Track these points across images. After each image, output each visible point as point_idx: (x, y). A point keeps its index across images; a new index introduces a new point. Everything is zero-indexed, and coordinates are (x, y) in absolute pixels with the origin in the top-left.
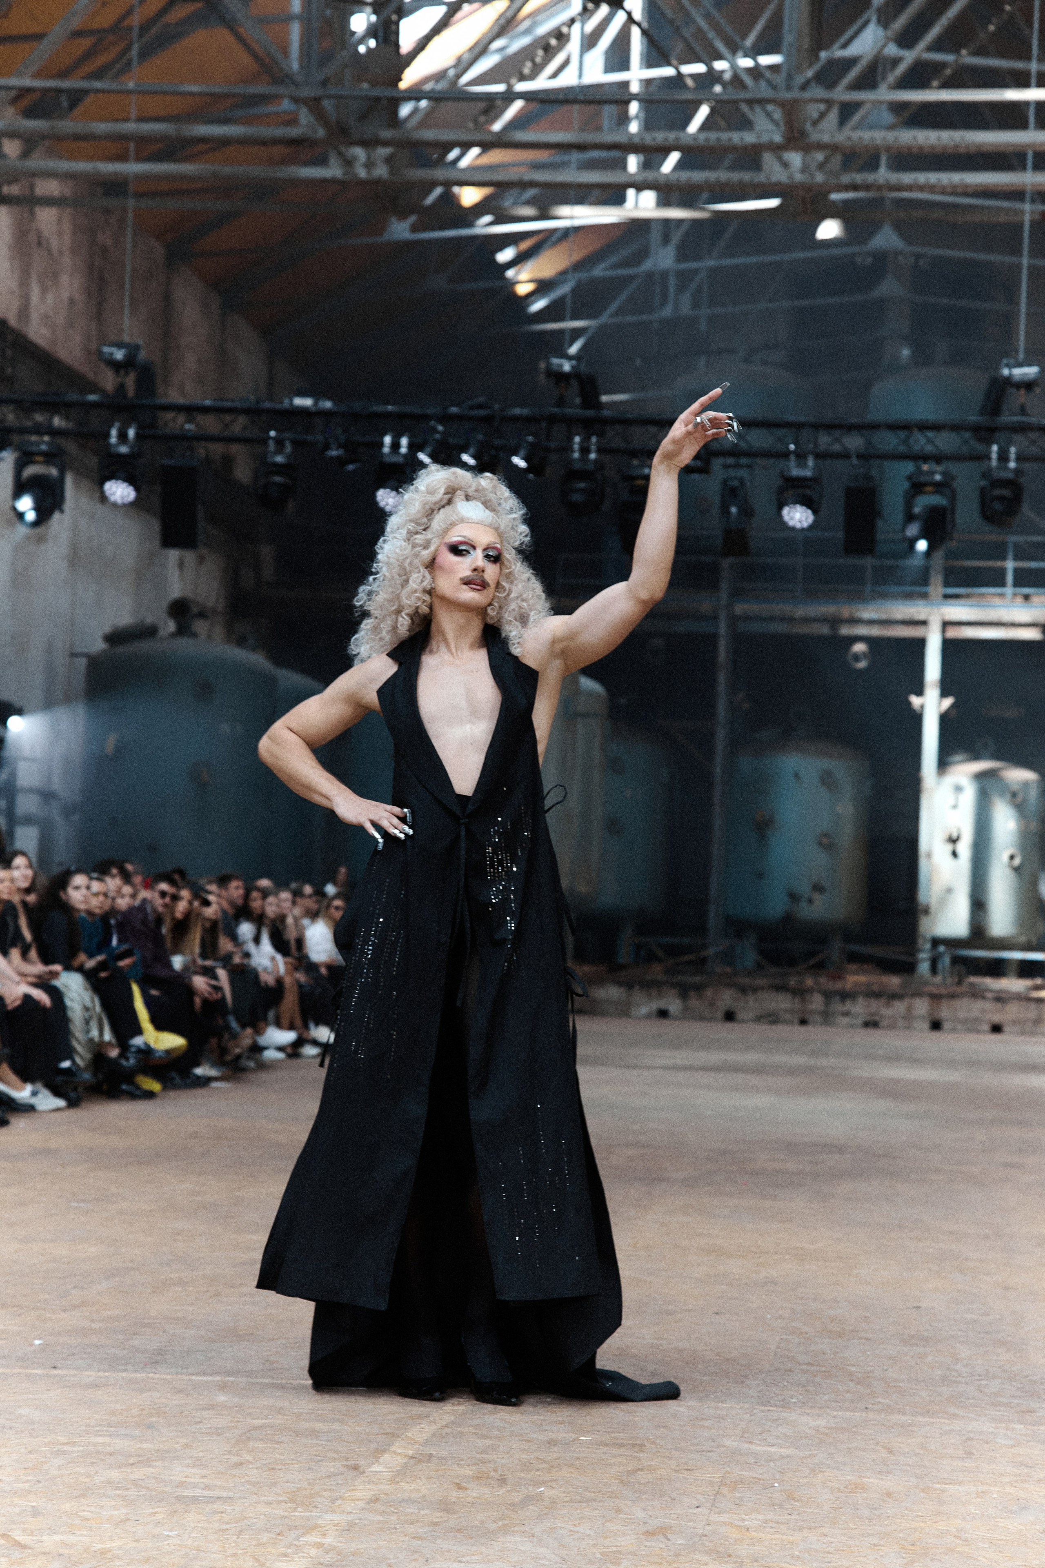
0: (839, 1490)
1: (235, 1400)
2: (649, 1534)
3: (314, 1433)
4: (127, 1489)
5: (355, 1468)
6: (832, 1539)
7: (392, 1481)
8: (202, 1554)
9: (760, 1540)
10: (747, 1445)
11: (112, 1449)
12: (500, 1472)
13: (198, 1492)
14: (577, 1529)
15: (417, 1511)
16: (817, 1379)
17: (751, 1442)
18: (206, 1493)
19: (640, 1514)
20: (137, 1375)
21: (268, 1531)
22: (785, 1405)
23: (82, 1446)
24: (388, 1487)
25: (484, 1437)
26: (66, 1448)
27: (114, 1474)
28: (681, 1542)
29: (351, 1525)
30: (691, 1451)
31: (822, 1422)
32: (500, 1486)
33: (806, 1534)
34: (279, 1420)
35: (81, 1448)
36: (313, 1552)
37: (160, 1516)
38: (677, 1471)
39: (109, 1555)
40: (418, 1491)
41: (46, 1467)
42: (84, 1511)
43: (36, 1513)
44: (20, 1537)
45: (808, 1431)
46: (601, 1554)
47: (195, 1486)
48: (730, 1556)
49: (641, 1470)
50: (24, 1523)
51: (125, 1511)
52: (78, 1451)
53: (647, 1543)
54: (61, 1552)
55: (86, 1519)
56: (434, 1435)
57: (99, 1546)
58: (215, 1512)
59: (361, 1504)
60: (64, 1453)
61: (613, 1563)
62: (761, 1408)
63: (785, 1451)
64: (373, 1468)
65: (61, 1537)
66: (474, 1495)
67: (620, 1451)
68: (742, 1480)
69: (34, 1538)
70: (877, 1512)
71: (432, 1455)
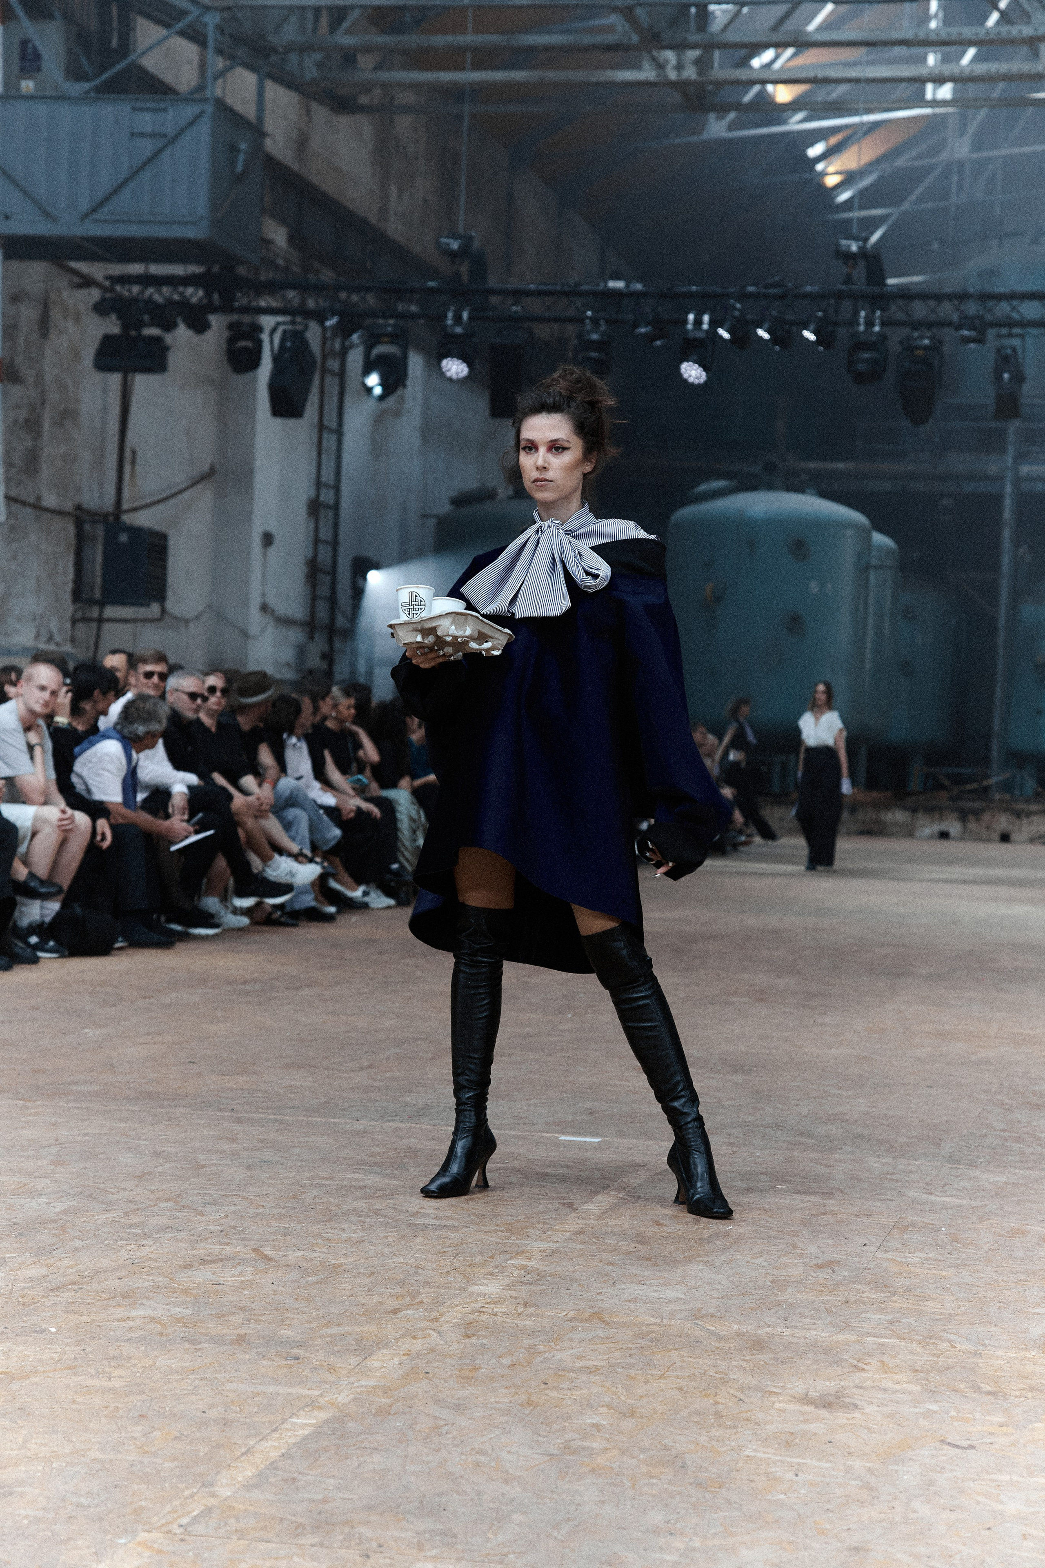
0: (1000, 1235)
2: (819, 1266)
3: (541, 1177)
4: (367, 1217)
5: (571, 1205)
6: (982, 1275)
7: (600, 1217)
8: (421, 1271)
9: (917, 1275)
10: (926, 1196)
11: (361, 1184)
13: (429, 1221)
14: (753, 1261)
15: (615, 1242)
16: (1008, 1143)
17: (931, 1194)
18: (435, 1222)
19: (813, 1249)
20: (403, 1125)
21: (481, 1253)
22: (972, 1164)
23: (339, 1181)
24: (595, 1222)
26: (324, 1182)
27: (361, 1204)
28: (846, 1274)
29: (554, 1251)
30: (874, 1200)
31: (1003, 1179)
33: (960, 1270)
34: (514, 1165)
35: (337, 1182)
36: (516, 1273)
37: (391, 1240)
38: (857, 1216)
39: (339, 1270)
40: (620, 1226)
41: (303, 1196)
42: (327, 1233)
43: (286, 1232)
44: (267, 1251)
45: (986, 1185)
46: (772, 1282)
47: (427, 1216)
48: (886, 1286)
49: (825, 1214)
50: (274, 1241)
51: (361, 1234)
52: (336, 1185)
53: (815, 1275)
54: (301, 1265)
55: (329, 1240)
57: (333, 1262)
58: (441, 1237)
59: (568, 1235)
60: (321, 1186)
61: (779, 1290)
62: (950, 1166)
63: (960, 1201)
64: (586, 1206)
65: (302, 1253)
66: (669, 1231)
67: (810, 1198)
68: (914, 1224)
69: (280, 1253)
70: (1030, 1254)
71: (640, 1197)
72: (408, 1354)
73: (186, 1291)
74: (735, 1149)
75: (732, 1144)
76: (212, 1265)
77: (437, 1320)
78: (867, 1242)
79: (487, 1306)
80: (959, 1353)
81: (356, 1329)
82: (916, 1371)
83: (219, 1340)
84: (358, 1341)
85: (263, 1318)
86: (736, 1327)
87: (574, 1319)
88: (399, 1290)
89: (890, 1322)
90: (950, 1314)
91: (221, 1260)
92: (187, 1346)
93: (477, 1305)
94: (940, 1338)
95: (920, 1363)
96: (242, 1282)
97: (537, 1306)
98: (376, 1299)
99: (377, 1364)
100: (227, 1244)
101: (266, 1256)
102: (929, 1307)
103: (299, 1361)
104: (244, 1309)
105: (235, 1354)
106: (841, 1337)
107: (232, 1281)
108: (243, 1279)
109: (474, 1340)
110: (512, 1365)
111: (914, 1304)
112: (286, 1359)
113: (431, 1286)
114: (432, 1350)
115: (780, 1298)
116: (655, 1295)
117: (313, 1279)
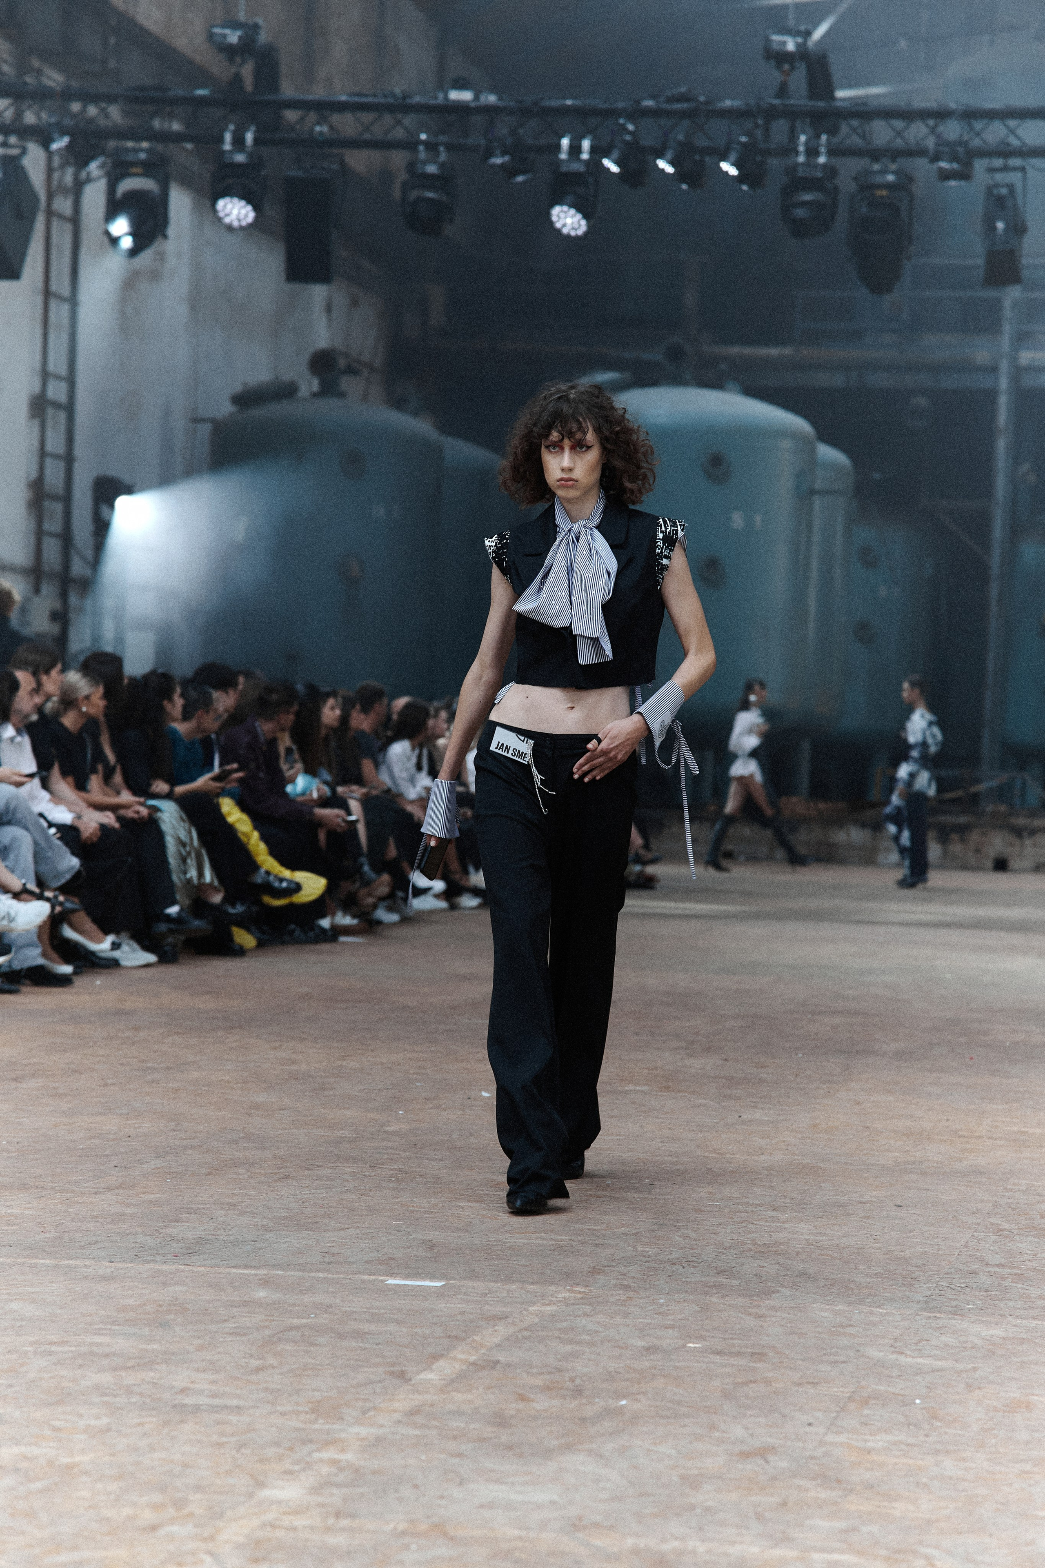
0: (995, 1409)
1: (276, 1296)
2: (745, 1455)
3: (360, 1335)
4: (115, 1396)
5: (402, 1376)
6: (972, 1465)
7: (442, 1390)
8: (190, 1471)
9: (881, 1465)
10: (894, 1356)
11: (107, 1350)
12: (578, 1381)
13: (203, 1400)
14: (655, 1448)
15: (464, 1425)
16: (1006, 1283)
17: (901, 1353)
18: (211, 1401)
19: (738, 1431)
20: (167, 1267)
21: (278, 1444)
22: (957, 1312)
23: (74, 1346)
24: (436, 1397)
25: (570, 1342)
26: (53, 1348)
27: (106, 1379)
28: (784, 1465)
29: (380, 1439)
30: (822, 1362)
31: (1000, 1332)
32: (575, 1398)
33: (941, 1459)
34: (324, 1319)
36: (325, 1470)
38: (800, 1384)
39: (74, 1471)
40: (471, 1402)
41: (24, 1369)
42: (58, 1420)
45: (976, 1341)
47: (202, 1392)
48: (839, 1481)
49: (755, 1382)
51: (105, 1420)
53: (739, 1466)
54: (18, 1466)
55: (60, 1429)
56: (508, 1339)
57: (65, 1460)
58: (217, 1423)
59: (397, 1416)
60: (50, 1353)
61: (691, 1488)
62: (926, 1314)
63: (941, 1363)
64: (423, 1376)
65: (23, 1449)
66: (539, 1407)
67: (734, 1361)
68: (877, 1396)
70: (1036, 1435)
71: (498, 1361)
74: (631, 1294)
75: (626, 1287)
77: (212, 1538)
78: (811, 1421)
79: (283, 1518)
86: (630, 1541)
87: (404, 1533)
88: (157, 1498)
89: (846, 1531)
90: (927, 1520)
93: (270, 1517)
94: (915, 1553)
97: (352, 1516)
98: (127, 1511)
102: (899, 1508)
106: (778, 1552)
111: (879, 1507)
113: (205, 1493)
115: (693, 1500)
116: (520, 1498)
117: (37, 1485)
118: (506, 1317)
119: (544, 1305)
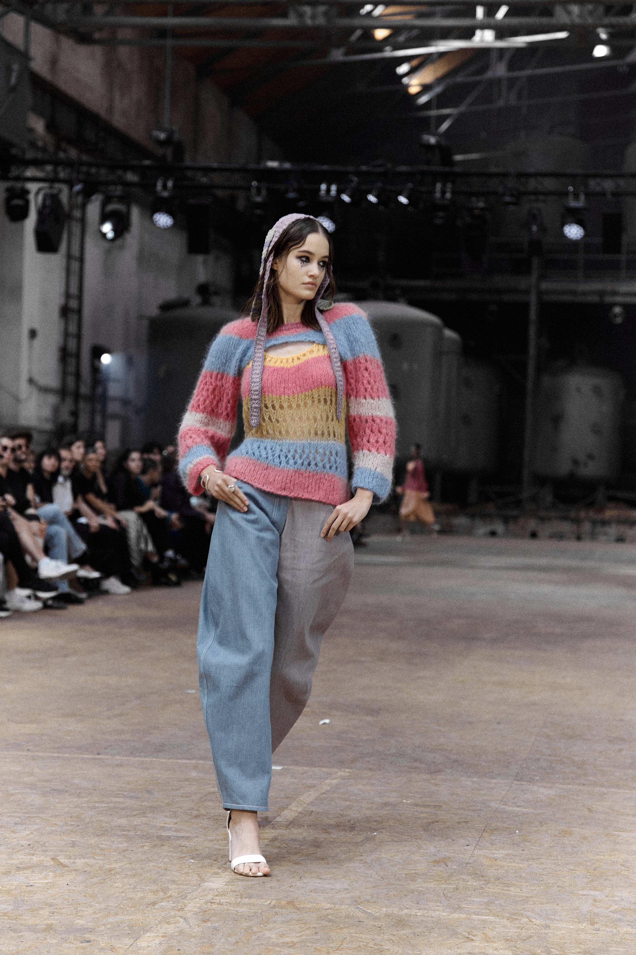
0: (555, 836)
1: (200, 776)
2: (437, 862)
4: (129, 831)
5: (266, 819)
6: (547, 866)
7: (287, 828)
9: (502, 867)
10: (504, 807)
11: (123, 805)
12: (352, 822)
13: (171, 833)
14: (392, 858)
15: (299, 846)
16: (554, 765)
17: (506, 805)
18: (175, 834)
19: (432, 850)
20: (147, 759)
21: (209, 858)
22: (531, 781)
23: (107, 804)
24: (284, 831)
25: (346, 800)
26: (97, 805)
27: (123, 821)
28: (455, 867)
30: (469, 810)
31: (552, 792)
32: (351, 831)
33: (531, 863)
35: (106, 805)
37: (146, 848)
38: (459, 823)
39: (113, 872)
40: (302, 834)
41: (83, 816)
42: (102, 844)
43: (74, 844)
44: (62, 861)
45: (543, 798)
46: (406, 874)
47: (170, 829)
48: (482, 876)
49: (437, 822)
50: (66, 851)
51: (126, 845)
52: (105, 807)
53: (435, 868)
54: (86, 869)
55: (103, 849)
56: (316, 799)
57: (108, 866)
58: (179, 846)
60: (95, 808)
61: (412, 880)
62: (517, 783)
63: (527, 810)
65: (86, 860)
66: (334, 837)
67: (426, 810)
68: (497, 829)
69: (71, 861)
70: (576, 850)
71: (312, 811)
72: (165, 936)
73: (9, 892)
74: (373, 773)
75: (370, 769)
76: (25, 871)
77: (182, 909)
78: (467, 843)
79: (216, 898)
80: (535, 926)
81: (127, 917)
82: (507, 940)
83: (33, 929)
84: (131, 927)
85: (62, 911)
86: (384, 909)
87: (274, 907)
88: (154, 887)
89: (487, 904)
90: (527, 897)
91: (30, 867)
92: (12, 933)
93: (210, 897)
95: (510, 934)
96: (47, 883)
98: (140, 895)
99: (144, 944)
100: (33, 855)
101: (61, 864)
102: (512, 891)
103: (90, 943)
104: (50, 905)
105: (45, 939)
106: (456, 915)
107: (39, 883)
108: (47, 881)
109: (209, 924)
110: (237, 942)
111: (502, 890)
112: (82, 942)
113: (177, 884)
114: (181, 932)
115: (412, 887)
116: (330, 886)
117: (95, 880)
118: (314, 787)
119: (332, 779)
